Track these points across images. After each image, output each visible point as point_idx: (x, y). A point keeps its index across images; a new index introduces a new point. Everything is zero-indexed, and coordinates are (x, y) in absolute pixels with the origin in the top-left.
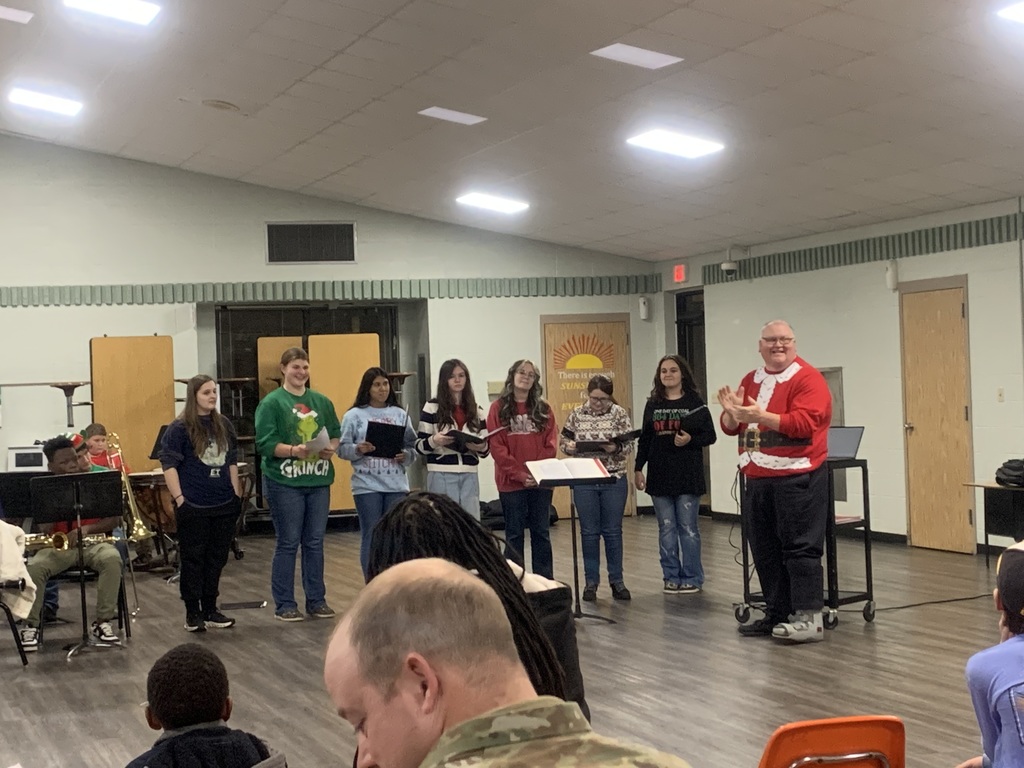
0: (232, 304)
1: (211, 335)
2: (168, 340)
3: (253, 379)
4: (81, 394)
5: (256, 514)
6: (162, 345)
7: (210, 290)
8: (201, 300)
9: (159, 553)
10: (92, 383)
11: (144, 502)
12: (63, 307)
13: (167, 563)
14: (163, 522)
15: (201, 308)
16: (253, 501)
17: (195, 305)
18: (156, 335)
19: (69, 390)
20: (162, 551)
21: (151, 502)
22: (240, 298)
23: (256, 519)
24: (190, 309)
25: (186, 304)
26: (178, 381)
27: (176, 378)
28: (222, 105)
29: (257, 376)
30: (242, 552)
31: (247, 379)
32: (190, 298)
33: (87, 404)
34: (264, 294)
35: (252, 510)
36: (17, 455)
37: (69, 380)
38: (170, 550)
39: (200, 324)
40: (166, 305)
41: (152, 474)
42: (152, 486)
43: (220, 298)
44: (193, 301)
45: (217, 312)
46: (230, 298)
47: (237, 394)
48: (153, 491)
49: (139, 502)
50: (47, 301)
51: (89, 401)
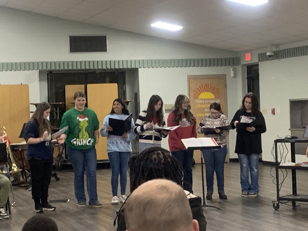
0: (54, 71)
1: (45, 84)
2: (27, 86)
3: (63, 103)
5: (65, 161)
6: (24, 89)
7: (45, 65)
8: (40, 68)
11: (17, 157)
13: (27, 183)
14: (25, 165)
15: (41, 72)
17: (38, 71)
18: (22, 84)
20: (24, 177)
21: (20, 156)
22: (58, 68)
23: (65, 164)
24: (36, 73)
25: (34, 71)
26: (31, 104)
27: (30, 103)
29: (65, 102)
30: (59, 178)
31: (61, 103)
32: (36, 68)
35: (63, 160)
38: (28, 177)
39: (41, 79)
40: (26, 71)
41: (20, 144)
42: (20, 149)
43: (49, 68)
44: (38, 69)
45: (48, 74)
46: (53, 68)
47: (57, 110)
48: (21, 151)
49: (14, 156)
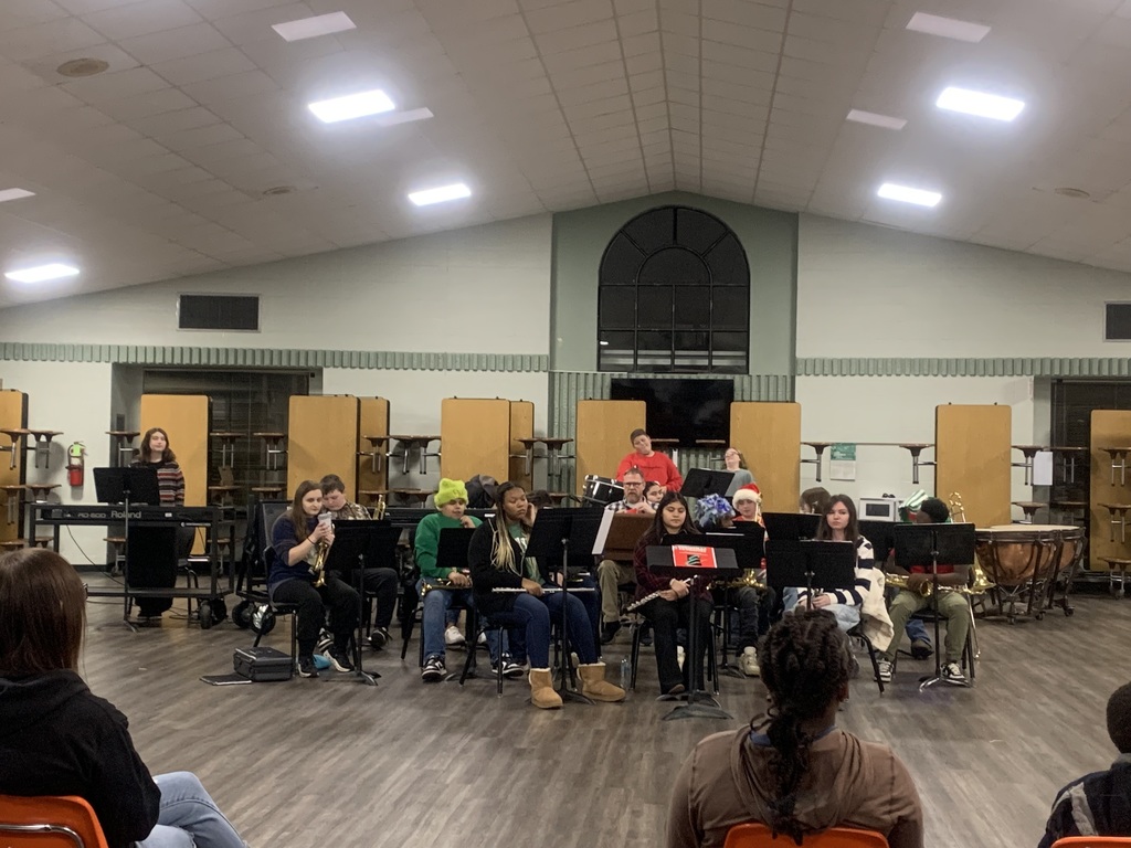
0: (1068, 378)
1: (1046, 406)
2: (1007, 409)
3: (1086, 448)
4: (927, 455)
6: (1002, 414)
7: (1048, 364)
8: (1038, 373)
9: (994, 602)
10: (936, 445)
12: (912, 377)
13: (1001, 613)
15: (1038, 381)
16: (1081, 563)
17: (1032, 377)
18: (996, 404)
19: (915, 450)
20: (997, 601)
21: (989, 556)
22: (1076, 373)
23: (1084, 580)
24: (1028, 381)
25: (1024, 377)
26: (1015, 447)
27: (1013, 444)
28: (1074, 192)
29: (1088, 443)
30: (1071, 610)
31: (1080, 448)
32: (1028, 371)
33: (931, 464)
34: (1099, 369)
35: (1079, 571)
36: (868, 505)
37: (916, 442)
38: (1005, 601)
39: (1037, 396)
40: (1006, 377)
41: (990, 530)
42: (990, 542)
43: (1057, 372)
44: (1032, 374)
45: (1053, 385)
46: (1066, 373)
47: (1069, 462)
48: (991, 547)
49: (978, 555)
50: (898, 371)
51: (933, 461)
